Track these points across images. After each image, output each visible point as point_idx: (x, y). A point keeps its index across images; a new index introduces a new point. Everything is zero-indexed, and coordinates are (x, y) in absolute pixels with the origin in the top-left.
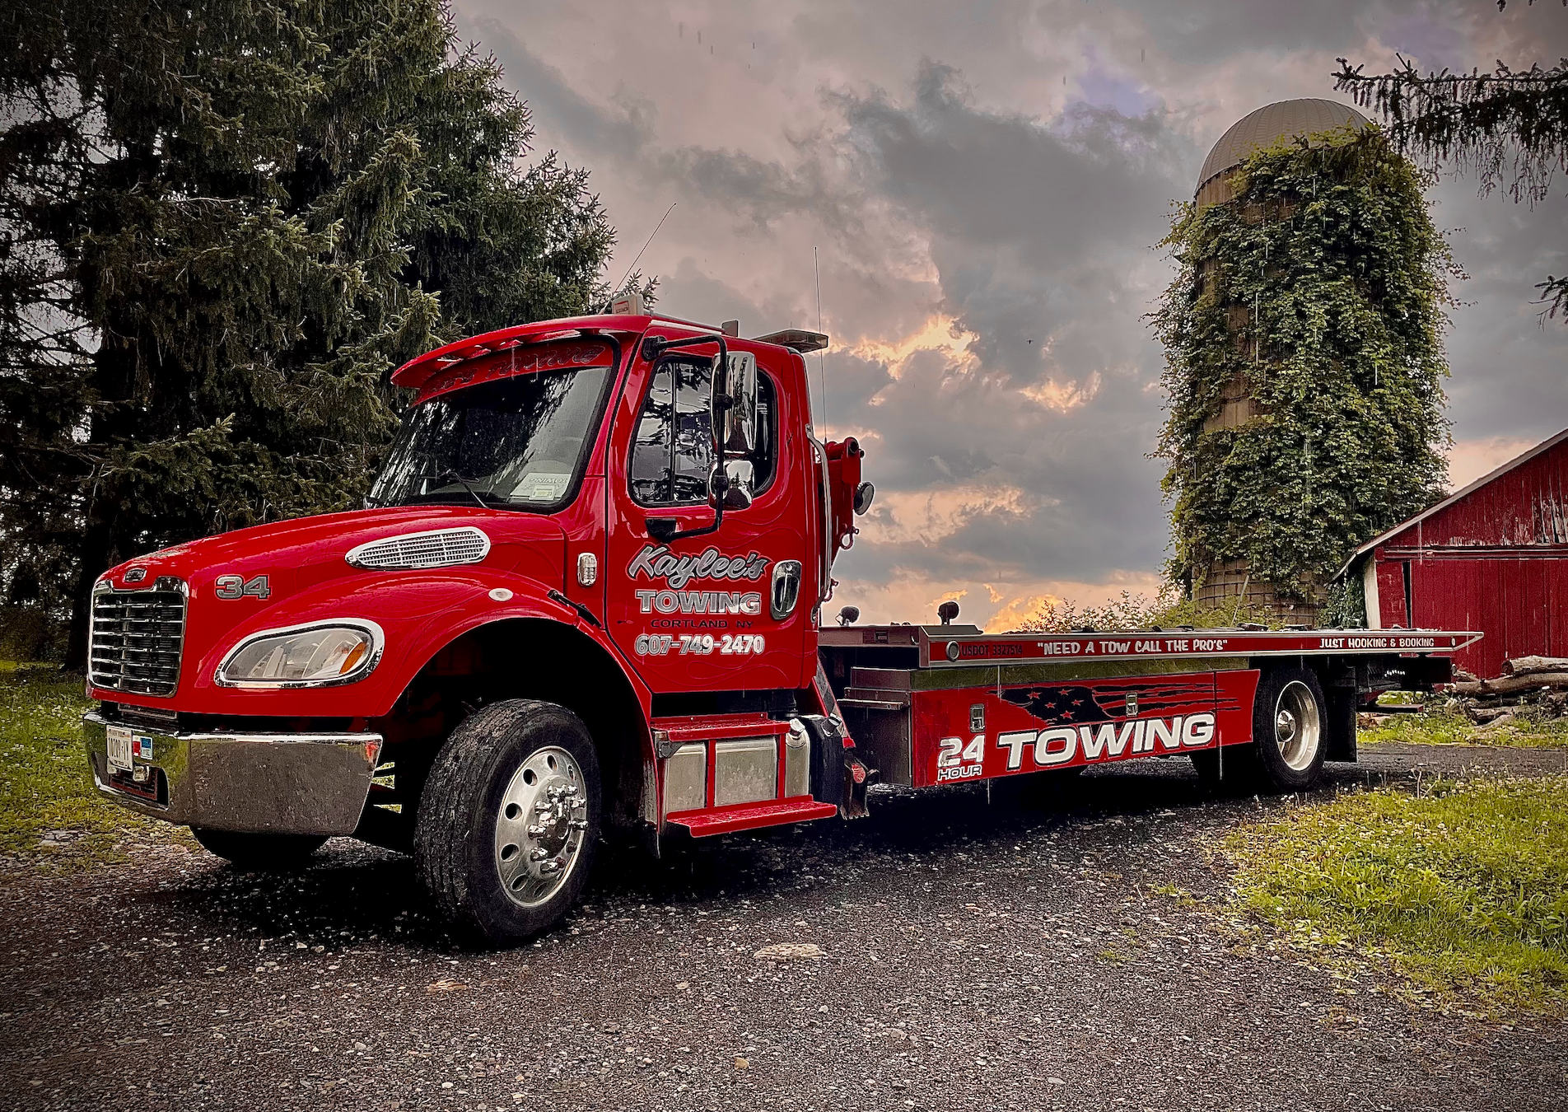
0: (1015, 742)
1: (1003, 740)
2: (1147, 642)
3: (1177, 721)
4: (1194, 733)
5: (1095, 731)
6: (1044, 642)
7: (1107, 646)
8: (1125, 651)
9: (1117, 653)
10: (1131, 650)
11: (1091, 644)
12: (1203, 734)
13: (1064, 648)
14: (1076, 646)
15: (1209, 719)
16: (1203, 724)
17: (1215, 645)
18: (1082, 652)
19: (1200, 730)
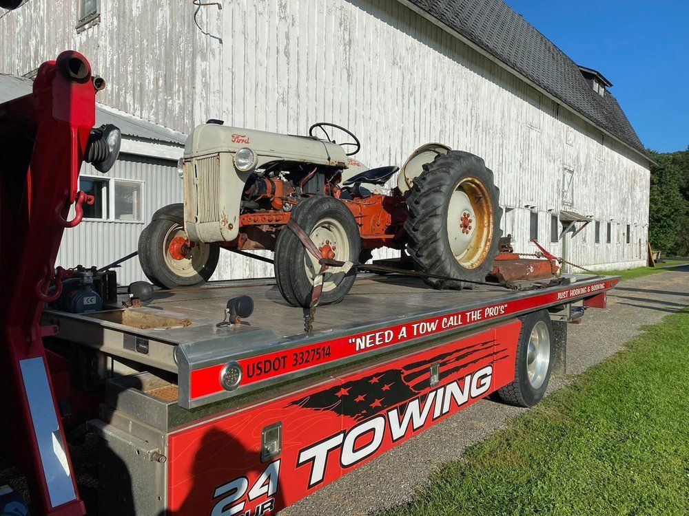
0: (319, 453)
1: (305, 456)
2: (452, 318)
3: (468, 379)
4: (479, 386)
5: (402, 412)
6: (356, 337)
7: (418, 327)
8: (434, 329)
9: (427, 332)
10: (439, 328)
11: (404, 329)
12: (485, 384)
13: (377, 339)
14: (389, 334)
15: (488, 370)
16: (485, 376)
17: (499, 309)
18: (395, 339)
19: (483, 382)
